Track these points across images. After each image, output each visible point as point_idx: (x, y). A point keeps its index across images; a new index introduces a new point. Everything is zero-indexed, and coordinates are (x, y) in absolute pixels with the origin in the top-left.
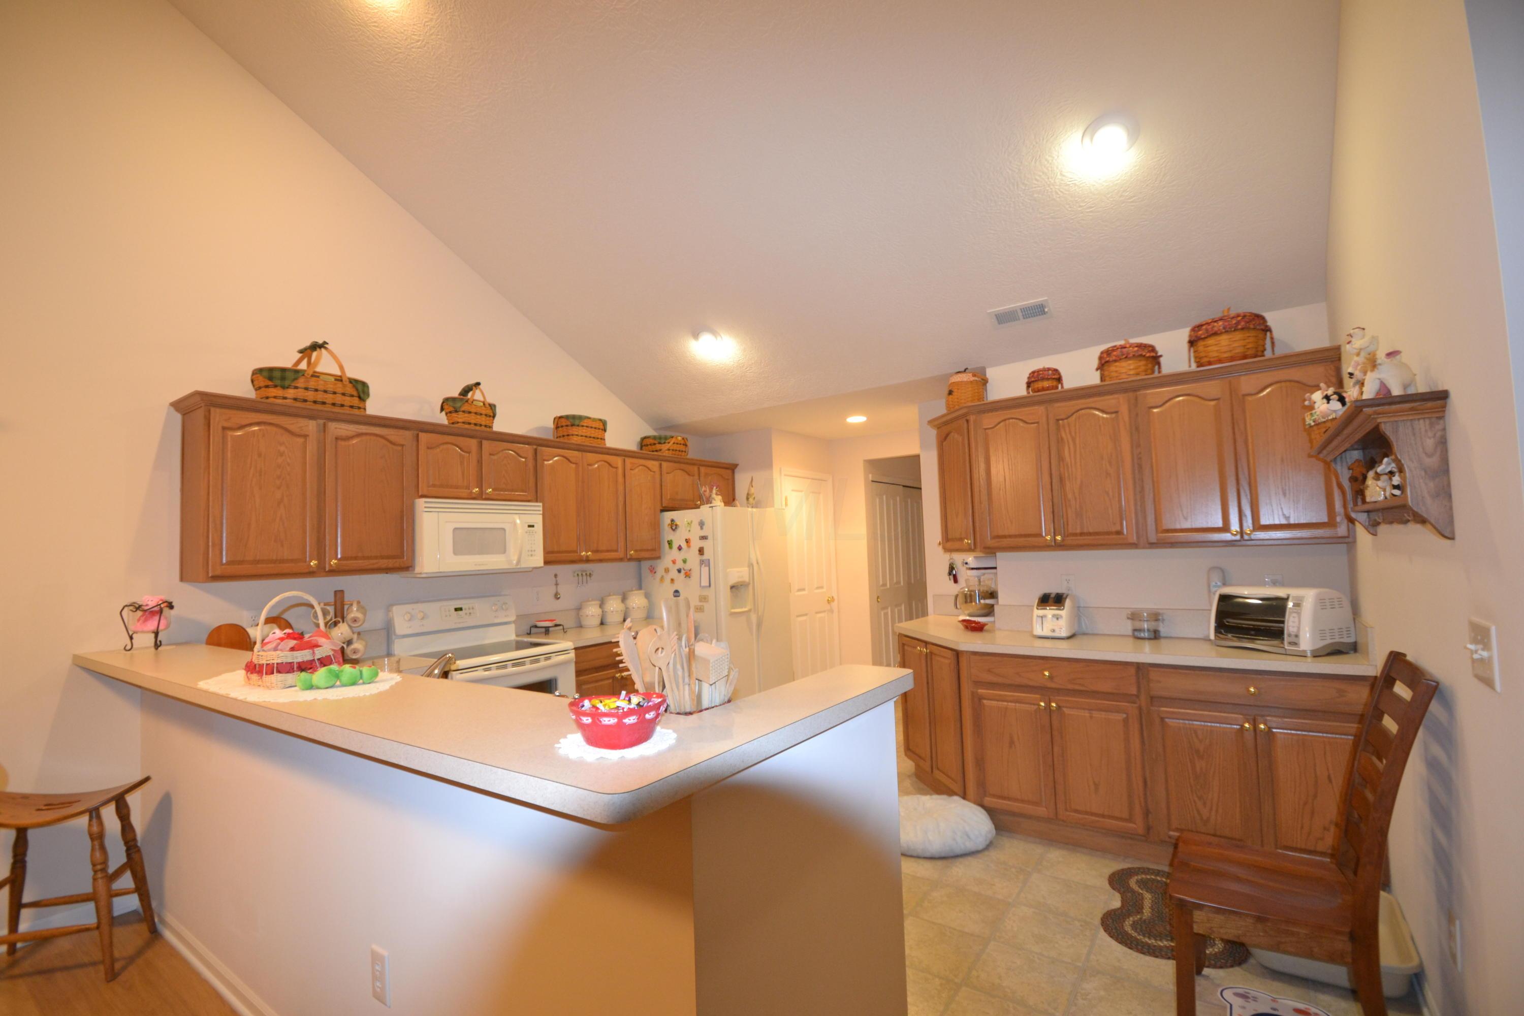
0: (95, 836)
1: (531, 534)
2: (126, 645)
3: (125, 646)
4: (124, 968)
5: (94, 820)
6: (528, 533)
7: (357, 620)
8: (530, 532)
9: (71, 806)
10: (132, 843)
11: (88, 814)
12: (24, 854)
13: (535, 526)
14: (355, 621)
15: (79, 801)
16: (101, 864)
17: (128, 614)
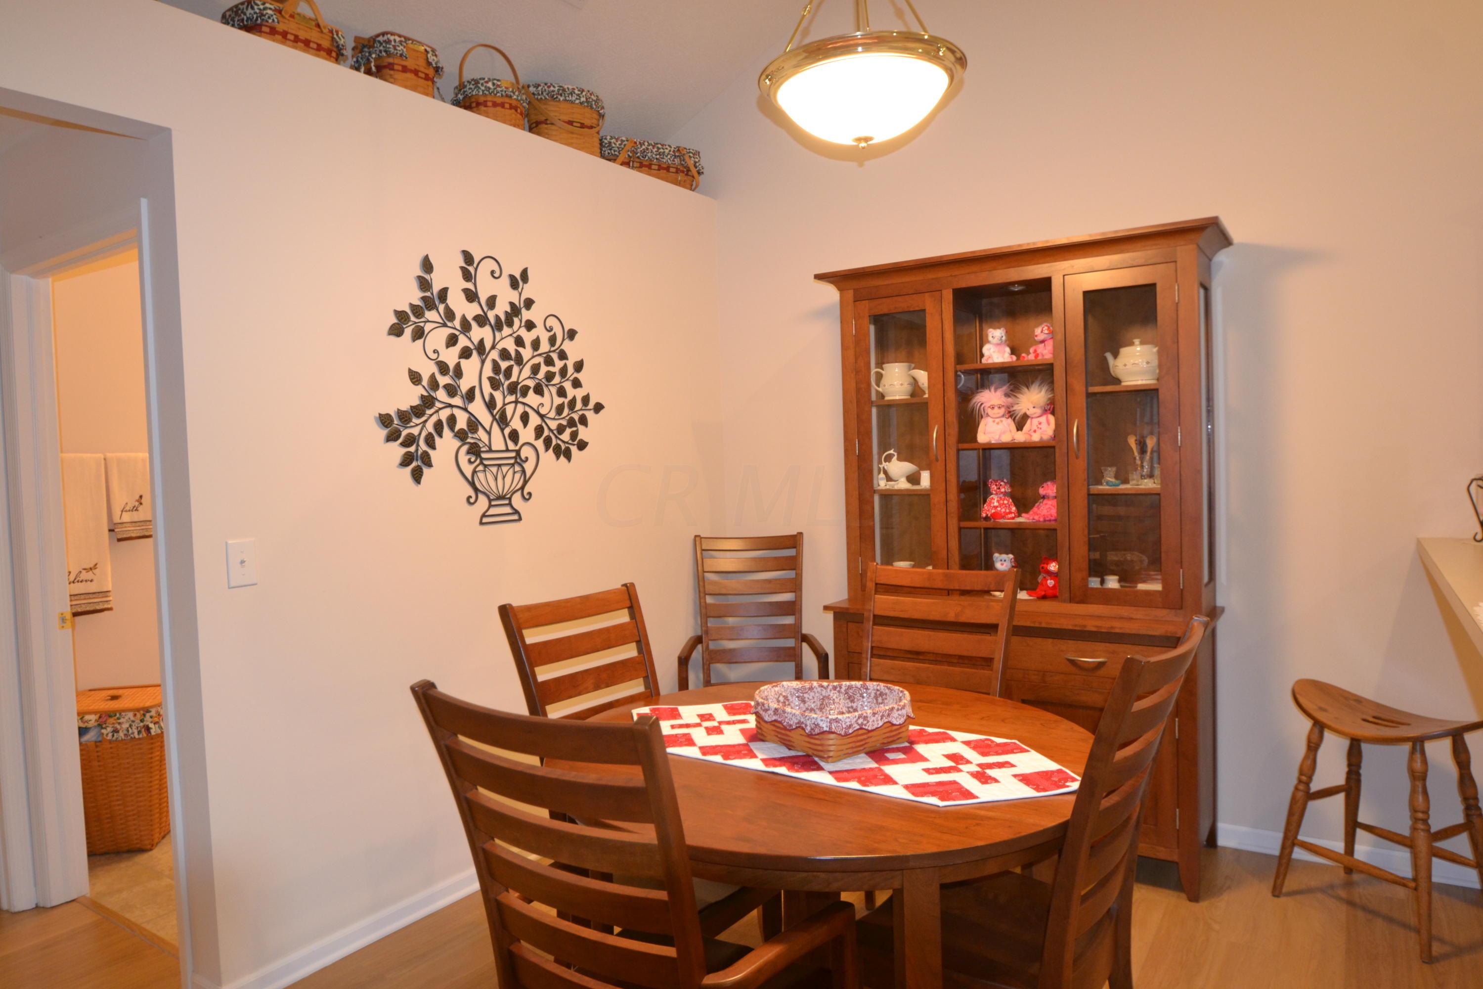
0: (1418, 774)
2: (1476, 534)
3: (1474, 535)
4: (1446, 956)
5: (1418, 756)
9: (1398, 727)
10: (1472, 802)
11: (1411, 744)
12: (1359, 766)
15: (1409, 724)
16: (1423, 812)
17: (1477, 492)
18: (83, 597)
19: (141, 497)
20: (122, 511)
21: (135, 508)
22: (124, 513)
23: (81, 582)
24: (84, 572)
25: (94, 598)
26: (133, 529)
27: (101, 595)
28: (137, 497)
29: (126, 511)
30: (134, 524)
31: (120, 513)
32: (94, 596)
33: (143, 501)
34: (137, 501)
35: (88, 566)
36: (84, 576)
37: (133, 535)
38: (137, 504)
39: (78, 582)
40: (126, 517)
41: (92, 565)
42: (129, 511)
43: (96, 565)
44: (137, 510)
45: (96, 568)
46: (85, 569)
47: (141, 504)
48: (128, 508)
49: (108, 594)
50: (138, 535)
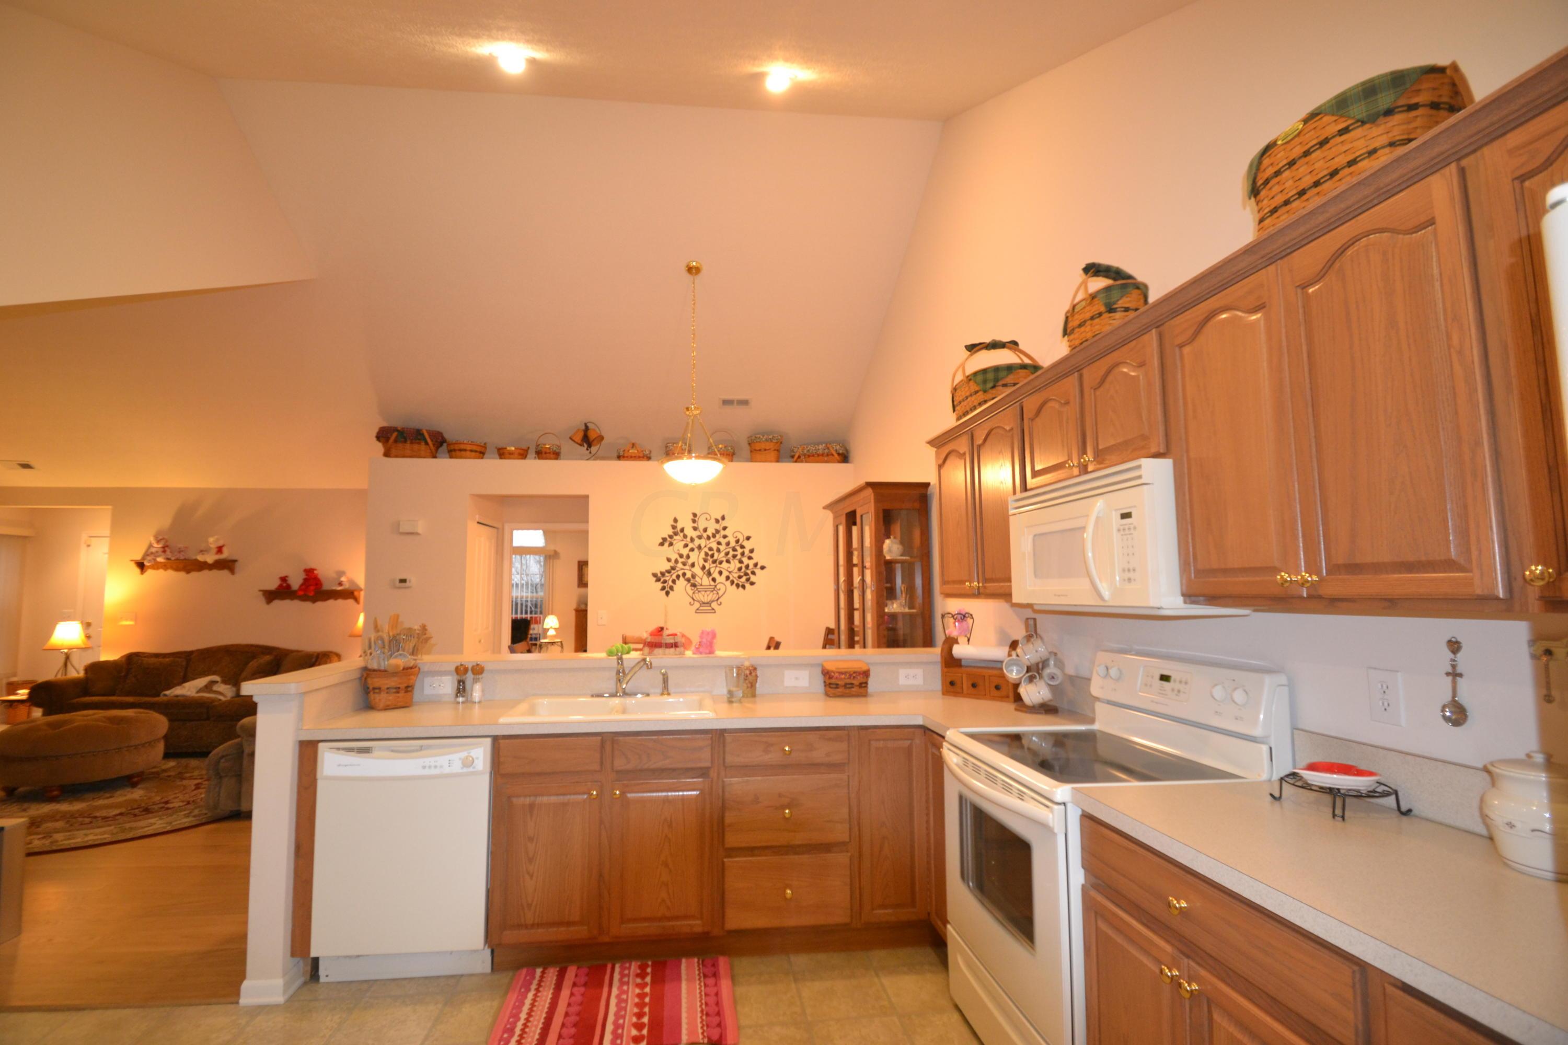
1: (1127, 532)
6: (1122, 532)
7: (1055, 677)
8: (1124, 530)
13: (1133, 515)
14: (1053, 678)
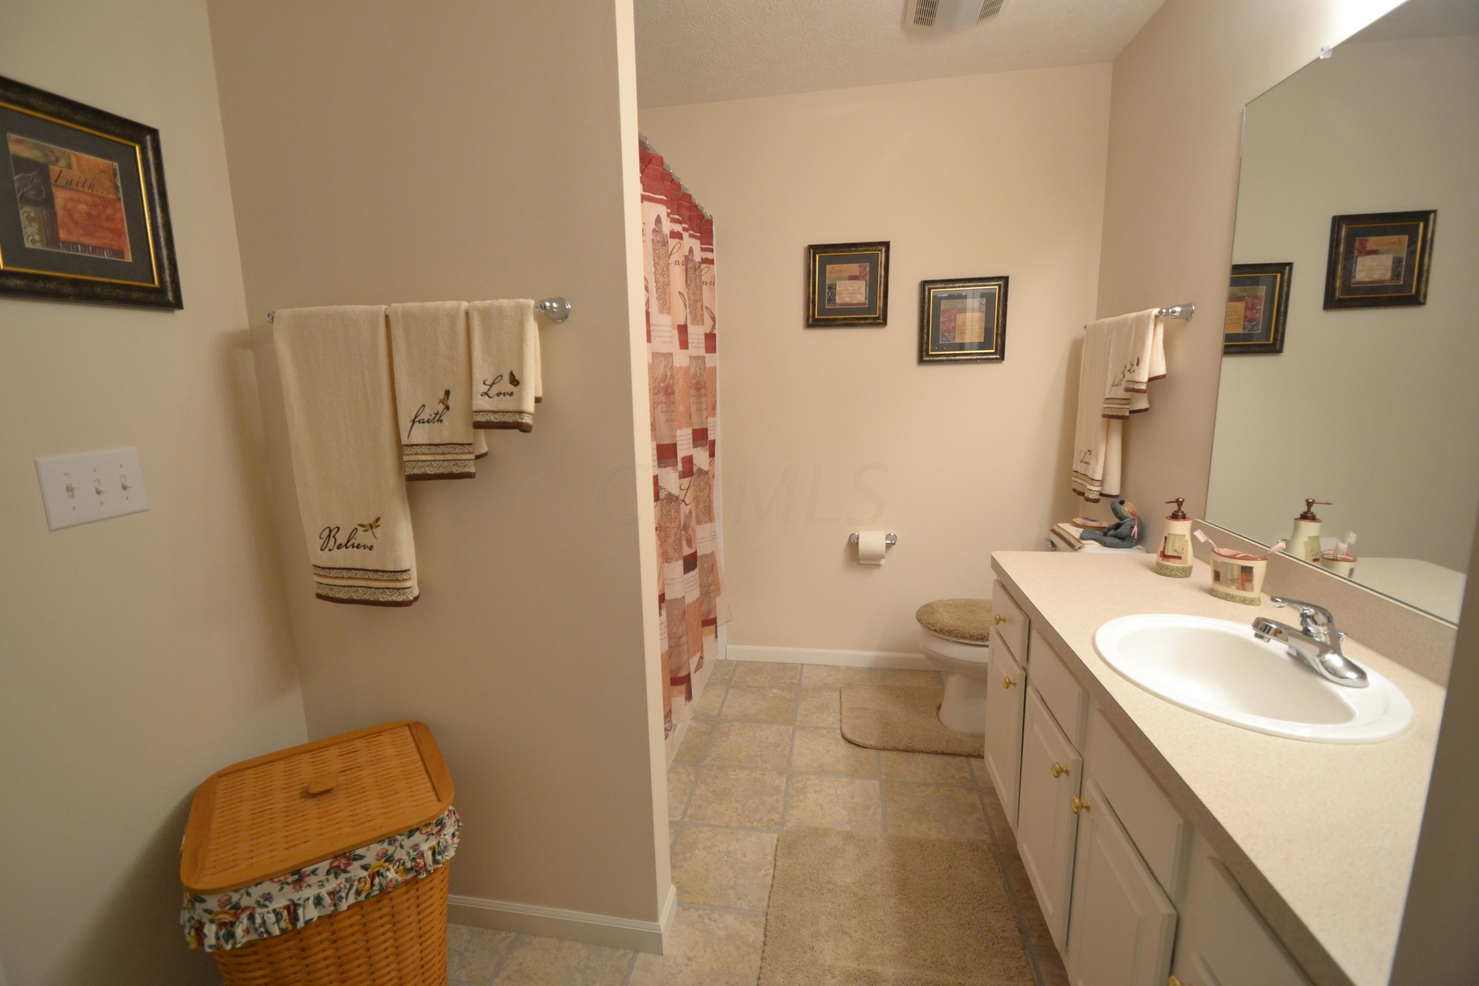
18: (360, 574)
19: (447, 393)
20: (414, 422)
21: (438, 416)
22: (417, 424)
23: (358, 546)
24: (360, 529)
25: (376, 580)
26: (430, 458)
27: (386, 576)
28: (442, 395)
29: (422, 422)
30: (433, 449)
31: (410, 424)
32: (376, 576)
33: (451, 402)
34: (441, 401)
35: (366, 522)
36: (362, 537)
37: (430, 471)
38: (441, 407)
39: (353, 546)
40: (420, 435)
41: (371, 520)
42: (428, 421)
43: (378, 519)
44: (440, 421)
45: (378, 526)
46: (362, 525)
47: (447, 408)
48: (425, 416)
49: (405, 576)
50: (441, 471)
